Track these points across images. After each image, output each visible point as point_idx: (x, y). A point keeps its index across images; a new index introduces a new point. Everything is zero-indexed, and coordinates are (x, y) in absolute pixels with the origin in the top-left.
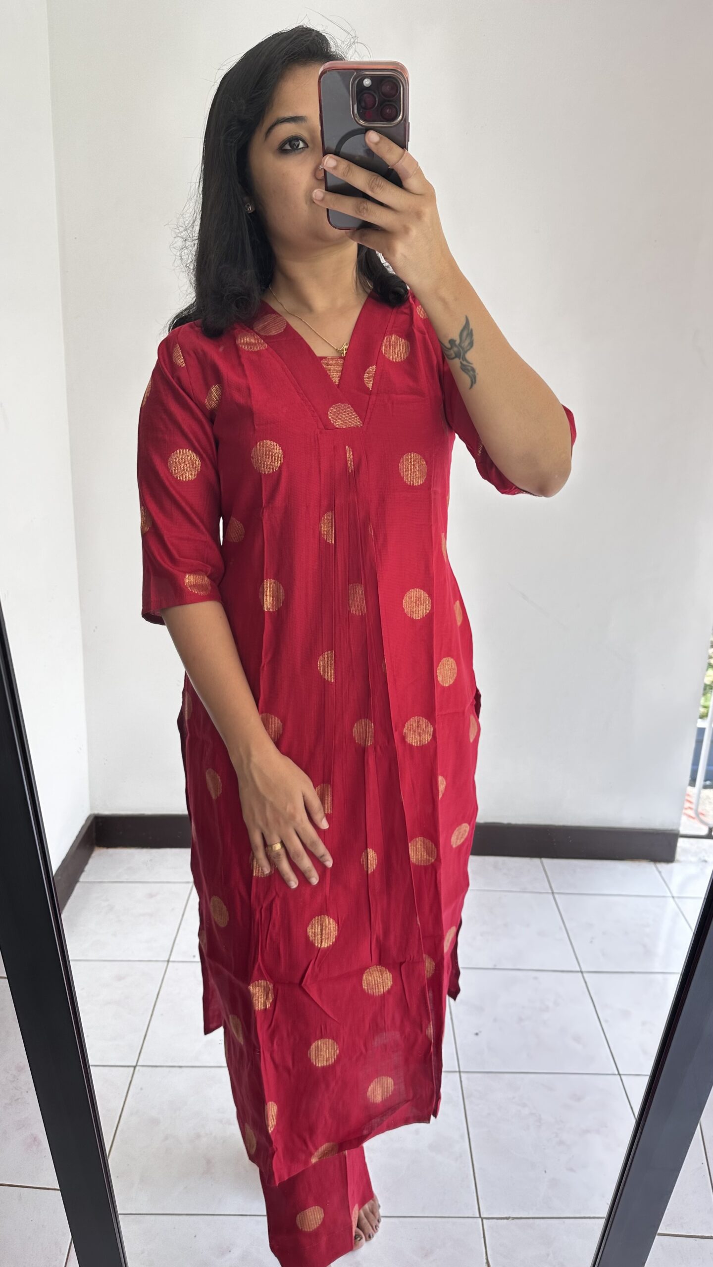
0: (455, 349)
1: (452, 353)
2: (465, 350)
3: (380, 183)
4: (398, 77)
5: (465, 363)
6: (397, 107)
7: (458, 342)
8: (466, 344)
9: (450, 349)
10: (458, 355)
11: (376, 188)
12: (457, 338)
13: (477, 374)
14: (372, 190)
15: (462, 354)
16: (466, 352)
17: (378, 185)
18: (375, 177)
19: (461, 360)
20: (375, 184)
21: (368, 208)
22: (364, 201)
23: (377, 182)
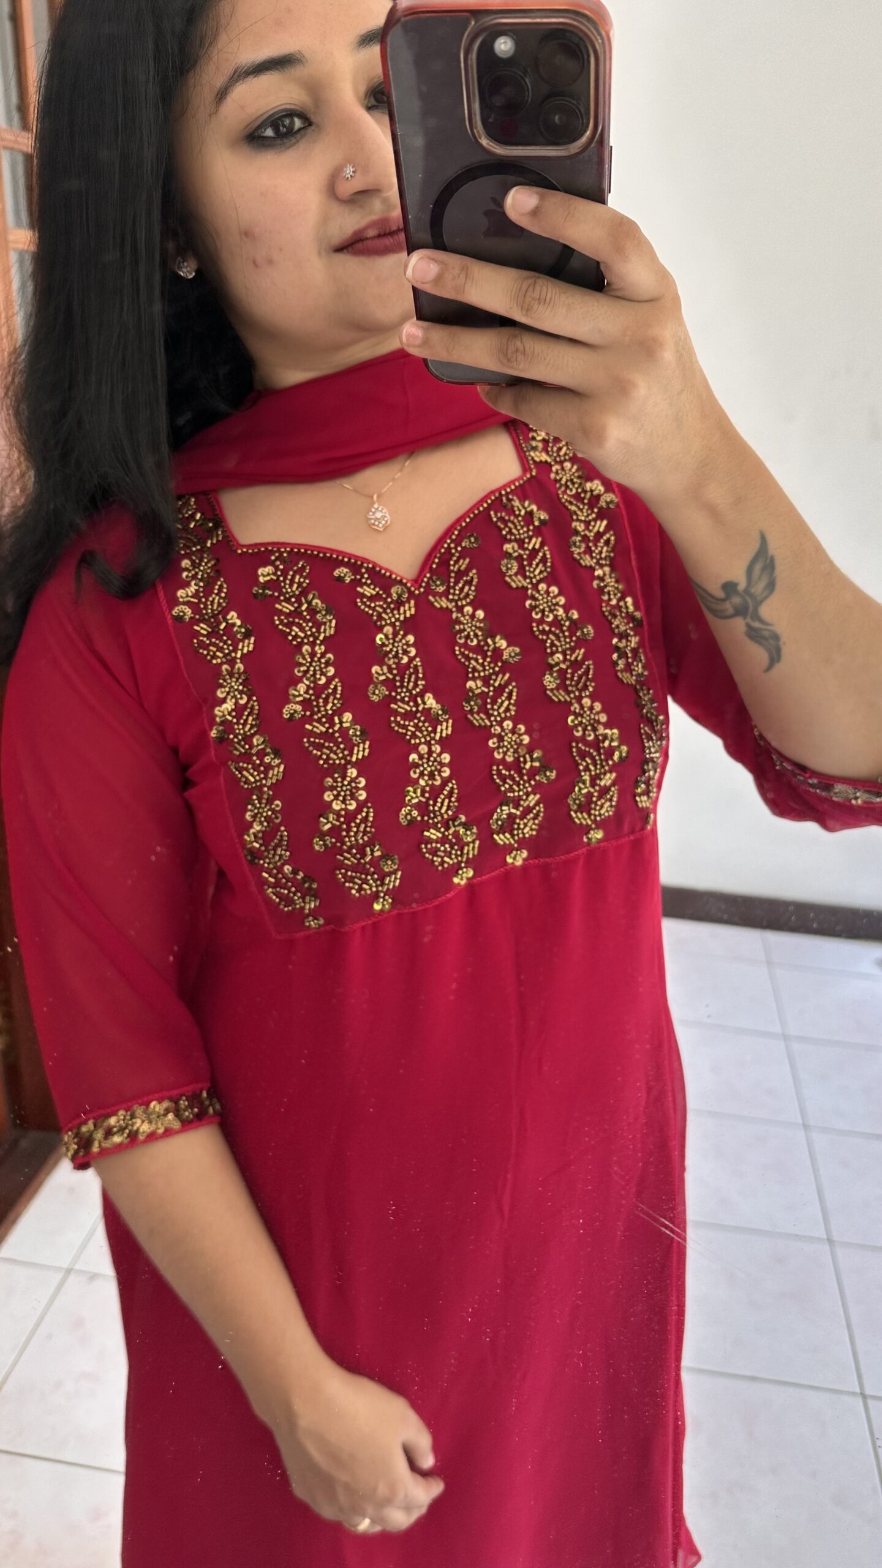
0: (736, 600)
1: (728, 607)
2: (759, 599)
3: (545, 288)
5: (757, 625)
7: (742, 586)
8: (759, 588)
9: (723, 600)
10: (741, 611)
11: (536, 306)
12: (738, 576)
13: (785, 644)
14: (528, 310)
15: (751, 605)
16: (758, 603)
17: (539, 299)
18: (531, 281)
19: (749, 620)
20: (534, 299)
21: (527, 348)
22: (515, 337)
23: (537, 295)
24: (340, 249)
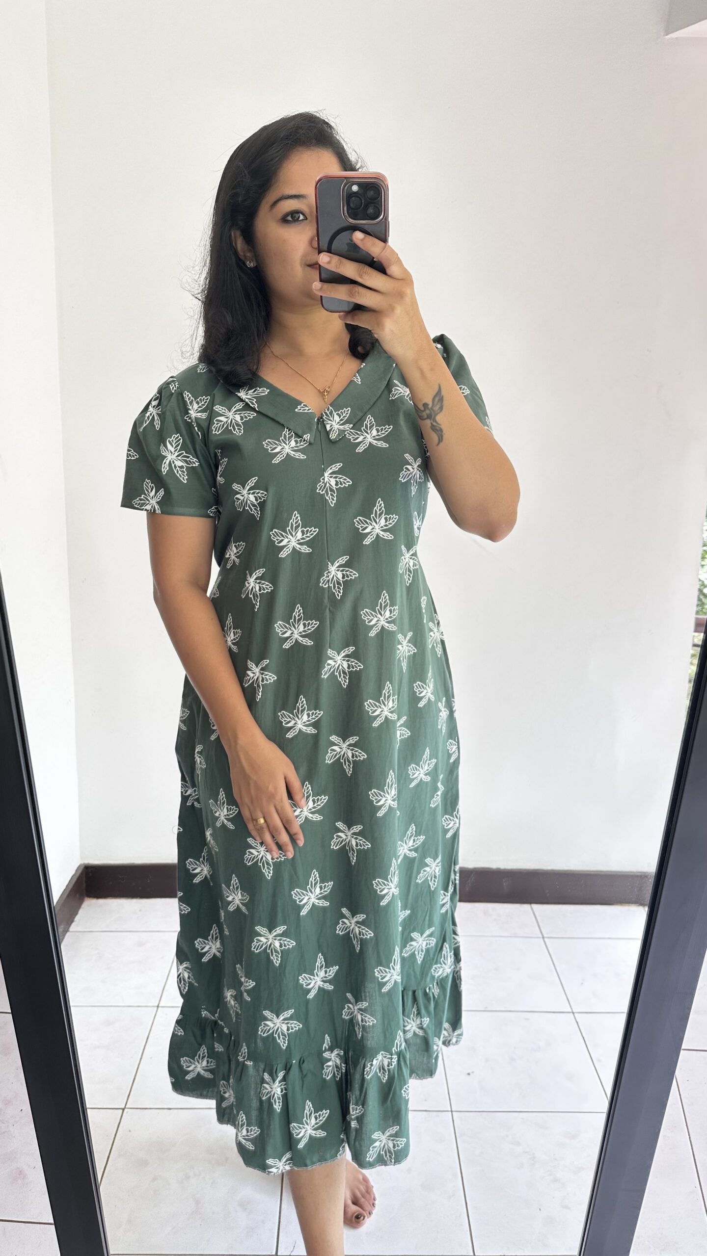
0: (428, 412)
1: (425, 414)
2: (436, 413)
3: (367, 270)
4: (380, 184)
5: (435, 424)
6: (380, 208)
7: (430, 406)
8: (436, 408)
9: (423, 411)
10: (429, 417)
12: (430, 402)
13: (445, 434)
14: (361, 277)
16: (436, 415)
17: (366, 272)
18: (363, 267)
19: (432, 422)
20: (364, 272)
21: (360, 291)
22: (355, 287)
23: (365, 270)
24: (310, 266)
